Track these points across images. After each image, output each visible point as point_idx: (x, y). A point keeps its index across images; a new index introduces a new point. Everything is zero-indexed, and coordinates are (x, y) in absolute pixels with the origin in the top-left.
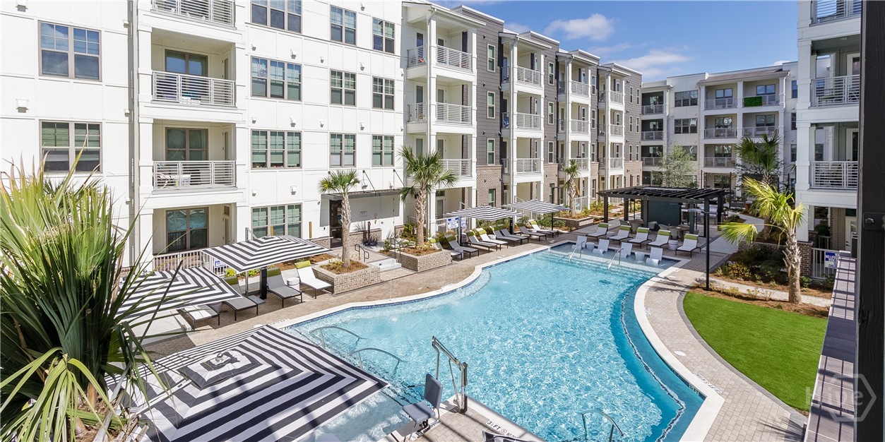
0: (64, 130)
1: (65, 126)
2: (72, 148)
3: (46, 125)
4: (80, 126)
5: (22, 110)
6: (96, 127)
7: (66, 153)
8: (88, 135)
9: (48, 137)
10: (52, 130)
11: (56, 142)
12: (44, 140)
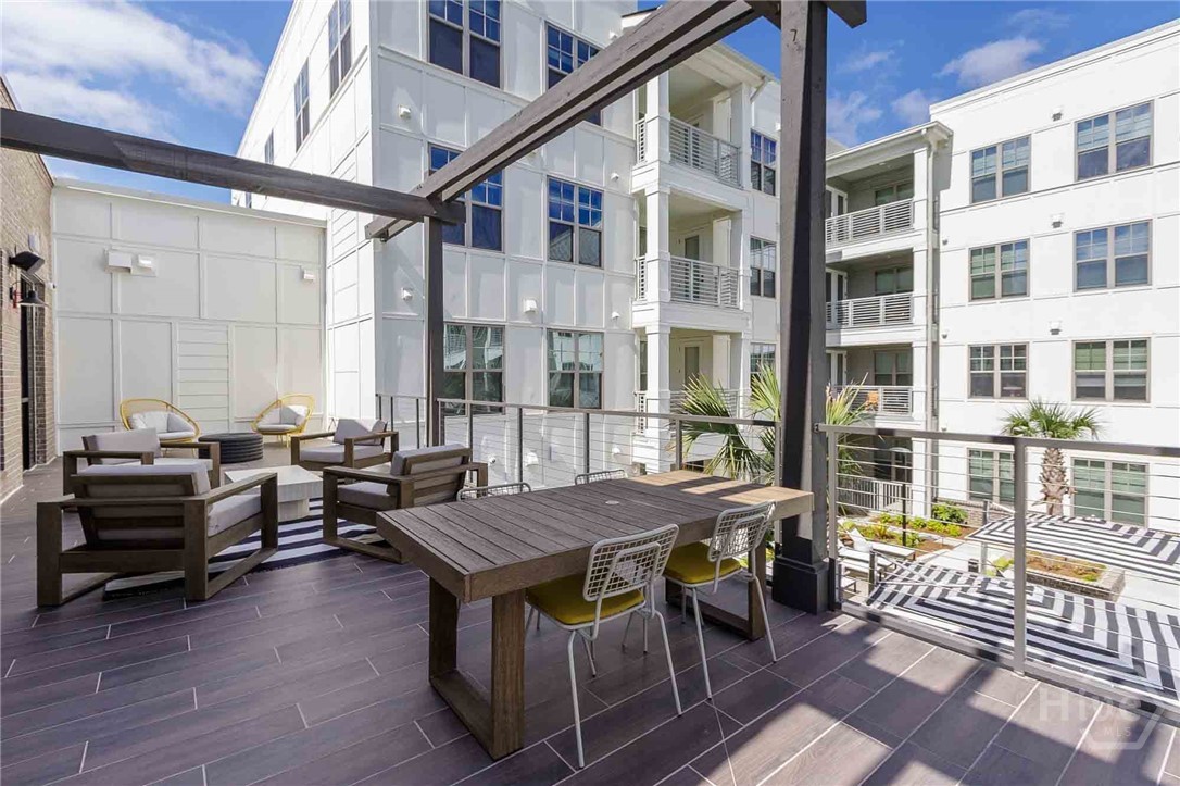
0: (1100, 350)
1: (1101, 345)
2: (1110, 371)
3: (1080, 346)
4: (1120, 344)
5: (1055, 332)
6: (1141, 344)
7: (1102, 376)
8: (1130, 353)
9: (1081, 359)
10: (1086, 352)
11: (1091, 363)
12: (1077, 363)
